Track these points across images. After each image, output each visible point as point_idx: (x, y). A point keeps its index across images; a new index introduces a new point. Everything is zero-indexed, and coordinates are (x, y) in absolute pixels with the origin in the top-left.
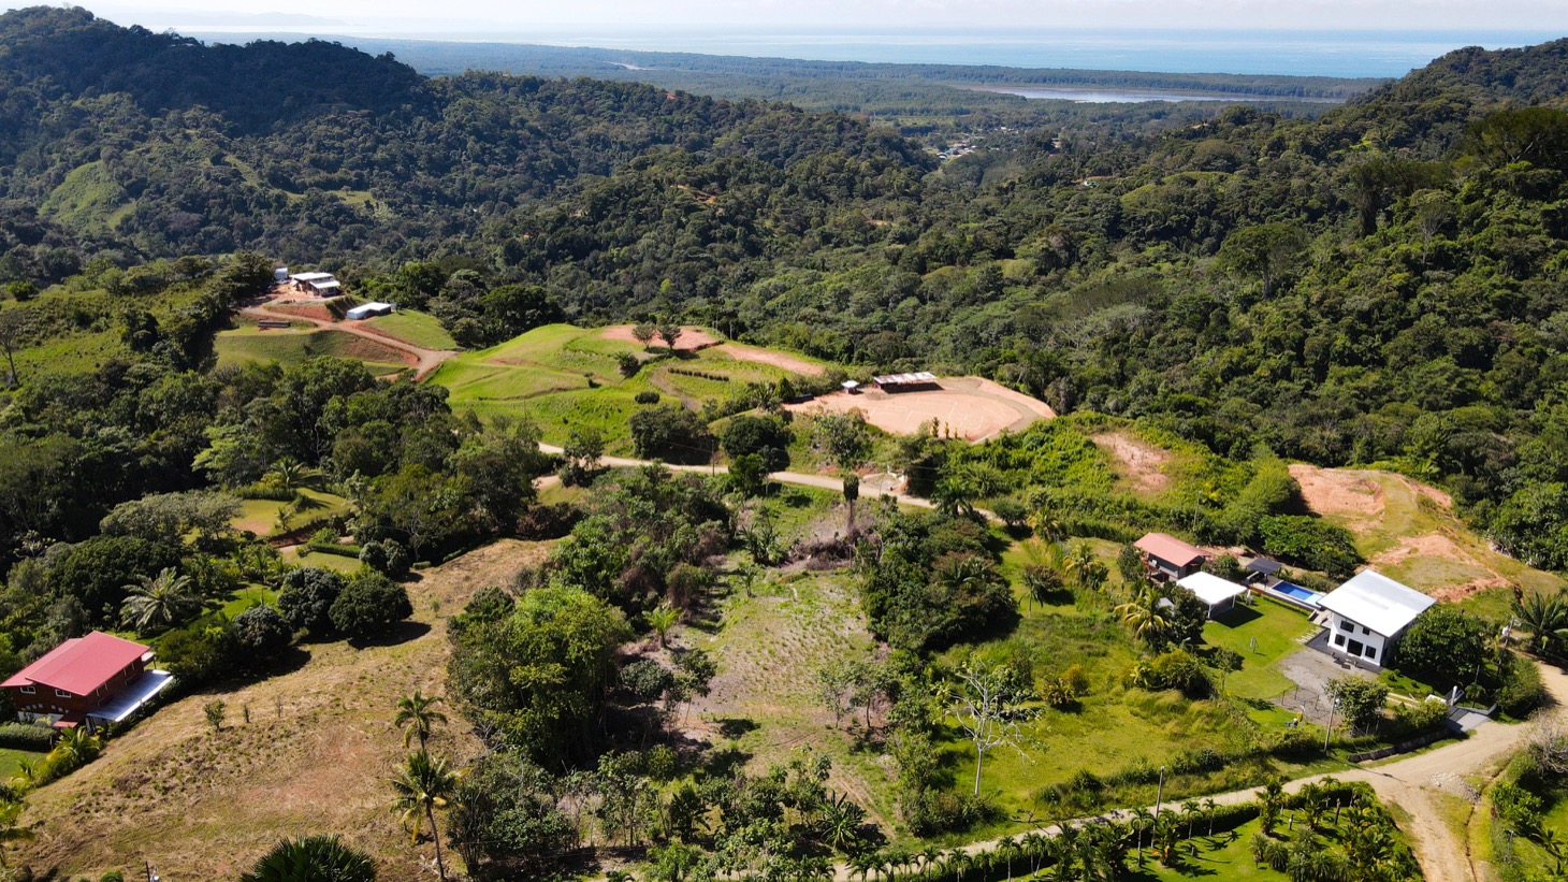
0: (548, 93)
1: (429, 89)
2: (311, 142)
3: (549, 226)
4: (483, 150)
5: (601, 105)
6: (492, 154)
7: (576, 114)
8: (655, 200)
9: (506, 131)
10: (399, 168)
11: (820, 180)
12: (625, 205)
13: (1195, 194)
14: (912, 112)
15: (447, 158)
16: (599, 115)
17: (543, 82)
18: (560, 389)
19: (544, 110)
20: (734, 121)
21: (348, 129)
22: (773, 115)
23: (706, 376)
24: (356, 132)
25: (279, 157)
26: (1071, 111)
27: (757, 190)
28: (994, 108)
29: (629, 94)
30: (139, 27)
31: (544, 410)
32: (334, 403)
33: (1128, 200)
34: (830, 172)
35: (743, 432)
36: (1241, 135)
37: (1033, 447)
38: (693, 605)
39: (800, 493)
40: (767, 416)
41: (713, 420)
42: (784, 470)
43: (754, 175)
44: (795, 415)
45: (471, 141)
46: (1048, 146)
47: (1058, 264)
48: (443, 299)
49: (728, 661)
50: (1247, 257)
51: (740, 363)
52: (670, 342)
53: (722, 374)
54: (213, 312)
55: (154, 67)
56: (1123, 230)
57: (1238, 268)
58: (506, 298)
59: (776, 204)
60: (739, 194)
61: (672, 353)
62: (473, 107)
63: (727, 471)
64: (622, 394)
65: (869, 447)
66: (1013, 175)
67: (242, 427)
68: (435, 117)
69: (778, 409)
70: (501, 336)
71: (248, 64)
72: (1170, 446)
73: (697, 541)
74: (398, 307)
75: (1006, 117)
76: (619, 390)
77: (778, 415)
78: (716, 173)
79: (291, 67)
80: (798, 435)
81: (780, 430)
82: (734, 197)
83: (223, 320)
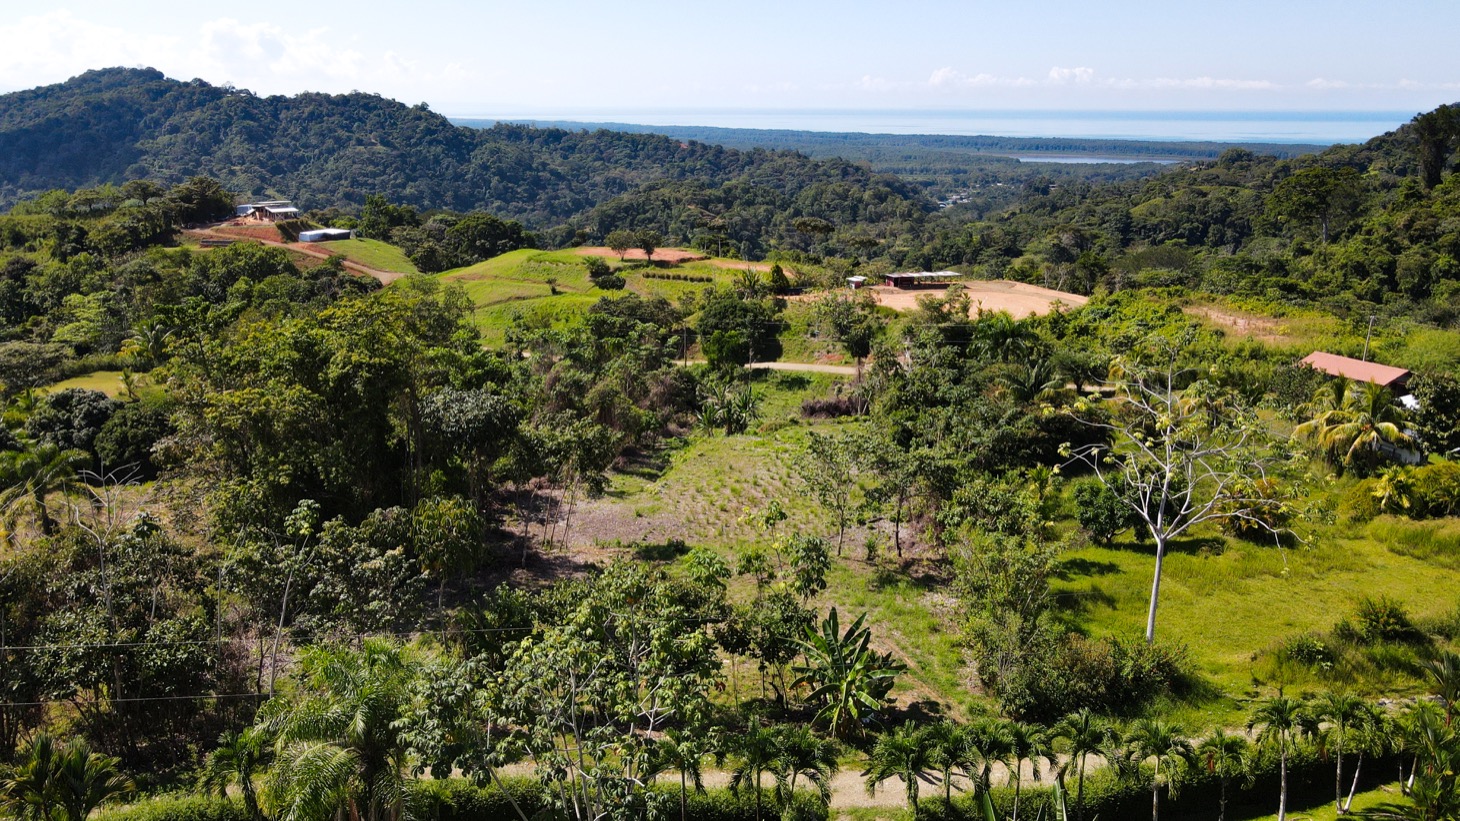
0: (570, 143)
1: (459, 135)
2: (346, 179)
3: (558, 239)
4: (506, 188)
5: (620, 153)
6: (514, 193)
7: (595, 160)
8: (662, 216)
9: (528, 173)
10: (426, 203)
11: (824, 207)
12: (632, 221)
13: (1207, 203)
14: (912, 172)
15: (472, 195)
16: (616, 162)
17: (565, 134)
18: (518, 298)
19: (565, 157)
20: (743, 167)
21: (381, 168)
22: (780, 162)
23: (685, 279)
24: (388, 171)
25: (315, 191)
26: (1065, 170)
27: (762, 210)
28: (990, 168)
29: (645, 144)
30: (200, 80)
31: (497, 318)
32: (241, 285)
33: (1137, 212)
34: (833, 200)
35: (724, 313)
36: (1242, 168)
37: (1095, 320)
38: (631, 455)
39: (793, 376)
40: (754, 301)
41: (690, 314)
42: (775, 361)
43: (760, 199)
44: (789, 305)
45: (495, 180)
46: (1045, 191)
47: (1071, 259)
48: (408, 228)
49: (666, 500)
50: (1304, 199)
51: (727, 271)
52: (649, 252)
53: (705, 276)
54: (154, 230)
55: (209, 112)
56: (1133, 239)
57: (1292, 214)
58: (476, 227)
59: (781, 223)
60: (744, 213)
61: (650, 262)
62: (498, 151)
63: (704, 362)
64: (588, 299)
65: (882, 329)
66: (1014, 207)
67: (112, 294)
68: (463, 159)
69: (769, 297)
70: (468, 264)
71: (295, 113)
72: (1283, 314)
73: (646, 392)
74: (359, 235)
75: (1002, 175)
76: (585, 296)
77: (768, 301)
78: (723, 195)
79: (334, 115)
80: (793, 323)
81: (770, 317)
82: (739, 215)
83: (165, 238)
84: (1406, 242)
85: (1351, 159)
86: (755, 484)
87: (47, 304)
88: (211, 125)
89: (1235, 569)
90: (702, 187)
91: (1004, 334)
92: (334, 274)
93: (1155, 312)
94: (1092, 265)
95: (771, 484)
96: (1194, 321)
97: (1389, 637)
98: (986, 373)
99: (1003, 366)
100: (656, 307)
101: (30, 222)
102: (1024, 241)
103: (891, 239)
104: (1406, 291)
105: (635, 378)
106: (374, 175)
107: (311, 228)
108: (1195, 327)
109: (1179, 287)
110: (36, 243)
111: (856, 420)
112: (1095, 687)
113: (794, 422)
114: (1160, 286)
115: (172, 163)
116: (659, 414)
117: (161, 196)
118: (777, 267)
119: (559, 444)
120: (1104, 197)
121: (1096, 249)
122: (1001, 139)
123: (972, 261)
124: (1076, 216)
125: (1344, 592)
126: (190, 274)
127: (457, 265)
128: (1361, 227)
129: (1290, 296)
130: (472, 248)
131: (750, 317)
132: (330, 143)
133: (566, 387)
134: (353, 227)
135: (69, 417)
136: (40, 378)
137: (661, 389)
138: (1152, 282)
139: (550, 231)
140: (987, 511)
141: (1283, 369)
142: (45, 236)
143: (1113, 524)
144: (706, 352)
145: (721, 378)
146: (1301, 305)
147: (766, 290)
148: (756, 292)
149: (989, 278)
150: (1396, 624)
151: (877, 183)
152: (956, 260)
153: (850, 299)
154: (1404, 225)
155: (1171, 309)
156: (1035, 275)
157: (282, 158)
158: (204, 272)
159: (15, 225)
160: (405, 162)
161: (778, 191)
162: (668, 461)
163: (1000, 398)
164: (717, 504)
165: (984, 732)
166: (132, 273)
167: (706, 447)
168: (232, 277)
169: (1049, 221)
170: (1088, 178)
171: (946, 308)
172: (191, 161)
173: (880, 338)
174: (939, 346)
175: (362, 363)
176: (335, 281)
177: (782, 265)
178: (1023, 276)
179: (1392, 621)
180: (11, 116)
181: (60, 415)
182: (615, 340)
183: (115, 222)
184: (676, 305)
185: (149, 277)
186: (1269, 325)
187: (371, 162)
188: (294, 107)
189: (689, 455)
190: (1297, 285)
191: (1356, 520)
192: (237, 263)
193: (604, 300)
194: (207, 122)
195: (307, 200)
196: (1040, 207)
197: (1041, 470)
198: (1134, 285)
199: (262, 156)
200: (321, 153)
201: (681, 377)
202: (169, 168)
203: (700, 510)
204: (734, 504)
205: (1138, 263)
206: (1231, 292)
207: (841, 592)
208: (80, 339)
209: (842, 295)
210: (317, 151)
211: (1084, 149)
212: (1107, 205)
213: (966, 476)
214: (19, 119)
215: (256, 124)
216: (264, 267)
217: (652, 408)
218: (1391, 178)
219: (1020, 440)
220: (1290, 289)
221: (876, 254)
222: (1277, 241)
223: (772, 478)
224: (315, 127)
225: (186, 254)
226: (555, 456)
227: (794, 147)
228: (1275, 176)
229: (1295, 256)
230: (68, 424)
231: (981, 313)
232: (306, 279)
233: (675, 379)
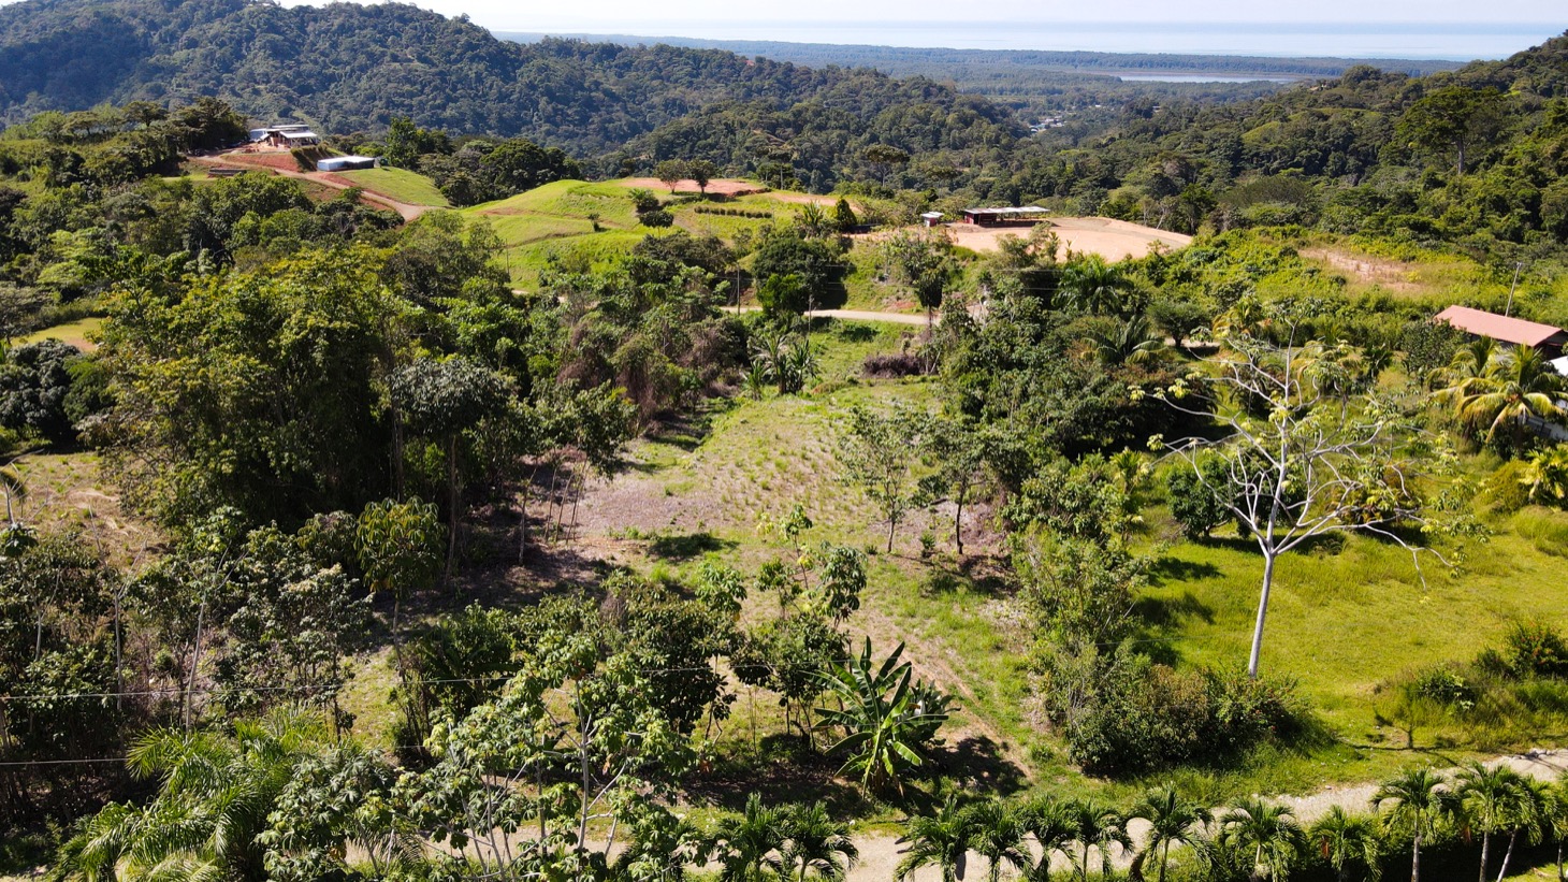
0: (625, 60)
1: (503, 50)
2: (381, 98)
3: (612, 167)
4: (555, 110)
5: (681, 71)
6: (564, 115)
7: (653, 79)
8: (725, 142)
9: (579, 93)
10: (466, 126)
11: (903, 132)
12: (692, 147)
13: (1328, 127)
14: (1001, 92)
15: (518, 118)
16: (676, 81)
17: (620, 49)
18: (557, 235)
19: (620, 76)
20: (816, 87)
21: (418, 87)
22: (856, 81)
23: (742, 214)
24: (427, 90)
25: (347, 113)
26: (1170, 90)
27: (834, 135)
28: (1089, 87)
29: (708, 61)
31: (533, 258)
32: (247, 220)
33: (1249, 137)
34: (913, 124)
35: (782, 254)
36: (1368, 87)
37: (1199, 264)
38: (668, 419)
39: (858, 326)
40: (818, 240)
41: (745, 254)
42: (838, 308)
43: (833, 123)
44: (855, 244)
45: (543, 101)
46: (1148, 114)
47: (1174, 191)
48: (439, 155)
49: (701, 475)
50: (1439, 123)
51: (788, 206)
52: (703, 184)
53: (763, 212)
54: (157, 158)
55: (230, 24)
56: (1244, 168)
57: (1425, 141)
58: (513, 155)
59: (855, 150)
60: (815, 139)
61: (704, 195)
62: (547, 68)
63: (759, 309)
64: (633, 237)
65: (958, 272)
66: (1113, 132)
67: (102, 230)
68: (508, 78)
69: (834, 235)
70: (505, 196)
71: (323, 25)
72: (1414, 258)
73: (689, 346)
74: (384, 164)
75: (1101, 95)
76: (629, 232)
77: (832, 241)
78: (792, 119)
79: (365, 27)
80: (859, 266)
81: (834, 258)
82: (809, 140)
83: (169, 167)
84: (1553, 174)
85: (1490, 76)
86: (804, 457)
87: (35, 241)
88: (231, 39)
89: (1356, 572)
90: (769, 109)
91: (1094, 282)
92: (349, 209)
93: (1268, 255)
94: (1198, 200)
95: (821, 458)
96: (1311, 266)
97: (1543, 670)
98: (1072, 327)
99: (1092, 319)
100: (707, 247)
101: (23, 147)
102: (1122, 171)
103: (975, 169)
104: (1551, 229)
105: (674, 331)
106: (411, 95)
107: (330, 155)
108: (1312, 272)
109: (1295, 226)
110: (30, 172)
111: (924, 380)
112: (1185, 733)
113: (853, 382)
114: (1275, 224)
115: (190, 82)
116: (701, 373)
117: (165, 119)
118: (843, 201)
119: (557, 422)
120: (1213, 120)
121: (1202, 179)
122: (1101, 54)
123: (1065, 193)
124: (1181, 143)
125: (1484, 602)
126: (190, 208)
127: (492, 198)
128: (1502, 155)
129: (1421, 236)
130: (509, 179)
131: (809, 259)
132: (362, 59)
133: (595, 342)
134: (379, 154)
135: (35, 375)
136: (17, 327)
137: (704, 343)
138: (1267, 220)
139: (602, 158)
140: (1062, 507)
141: (1413, 325)
142: (39, 164)
143: (1212, 515)
144: (761, 298)
145: (778, 327)
146: (1434, 247)
147: (829, 228)
148: (819, 231)
149: (1082, 214)
150: (1552, 654)
151: (963, 105)
152: (1048, 191)
153: (924, 239)
154: (1552, 154)
155: (1286, 252)
156: (1133, 211)
157: (310, 76)
158: (206, 205)
159: (6, 152)
160: (444, 80)
161: (853, 114)
162: (709, 427)
163: (1086, 359)
164: (759, 480)
165: (1042, 815)
166: (123, 207)
167: (752, 412)
168: (236, 212)
169: (1152, 147)
170: (1195, 99)
171: (1030, 251)
172: (211, 79)
173: (956, 282)
174: (1019, 295)
175: (319, 328)
176: (351, 217)
177: (848, 199)
178: (1120, 212)
179: (1547, 651)
180: (16, 28)
181: (24, 371)
182: (656, 286)
183: (114, 148)
184: (730, 244)
185: (143, 212)
186: (1397, 270)
187: (408, 81)
188: (322, 19)
189: (731, 422)
190: (1429, 223)
191: (1499, 511)
192: (243, 196)
193: (649, 238)
194: (227, 35)
195: (338, 123)
196: (1142, 131)
197: (1129, 456)
198: (1245, 223)
199: (288, 74)
200: (353, 71)
201: (728, 330)
202: (188, 86)
203: (738, 488)
204: (778, 481)
205: (1250, 197)
206: (1353, 231)
207: (888, 599)
208: (68, 281)
209: (914, 234)
210: (348, 68)
211: (1193, 66)
212: (1217, 129)
213: (1042, 456)
214: (24, 32)
215: (282, 38)
216: (272, 201)
217: (695, 364)
218: (1535, 99)
219: (1108, 410)
220: (1421, 228)
221: (959, 185)
222: (1404, 171)
223: (824, 451)
224: (345, 42)
225: (187, 186)
226: (553, 437)
227: (873, 63)
228: (1406, 97)
229: (1426, 189)
230: (34, 382)
231: (1070, 255)
232: (318, 214)
233: (721, 332)
